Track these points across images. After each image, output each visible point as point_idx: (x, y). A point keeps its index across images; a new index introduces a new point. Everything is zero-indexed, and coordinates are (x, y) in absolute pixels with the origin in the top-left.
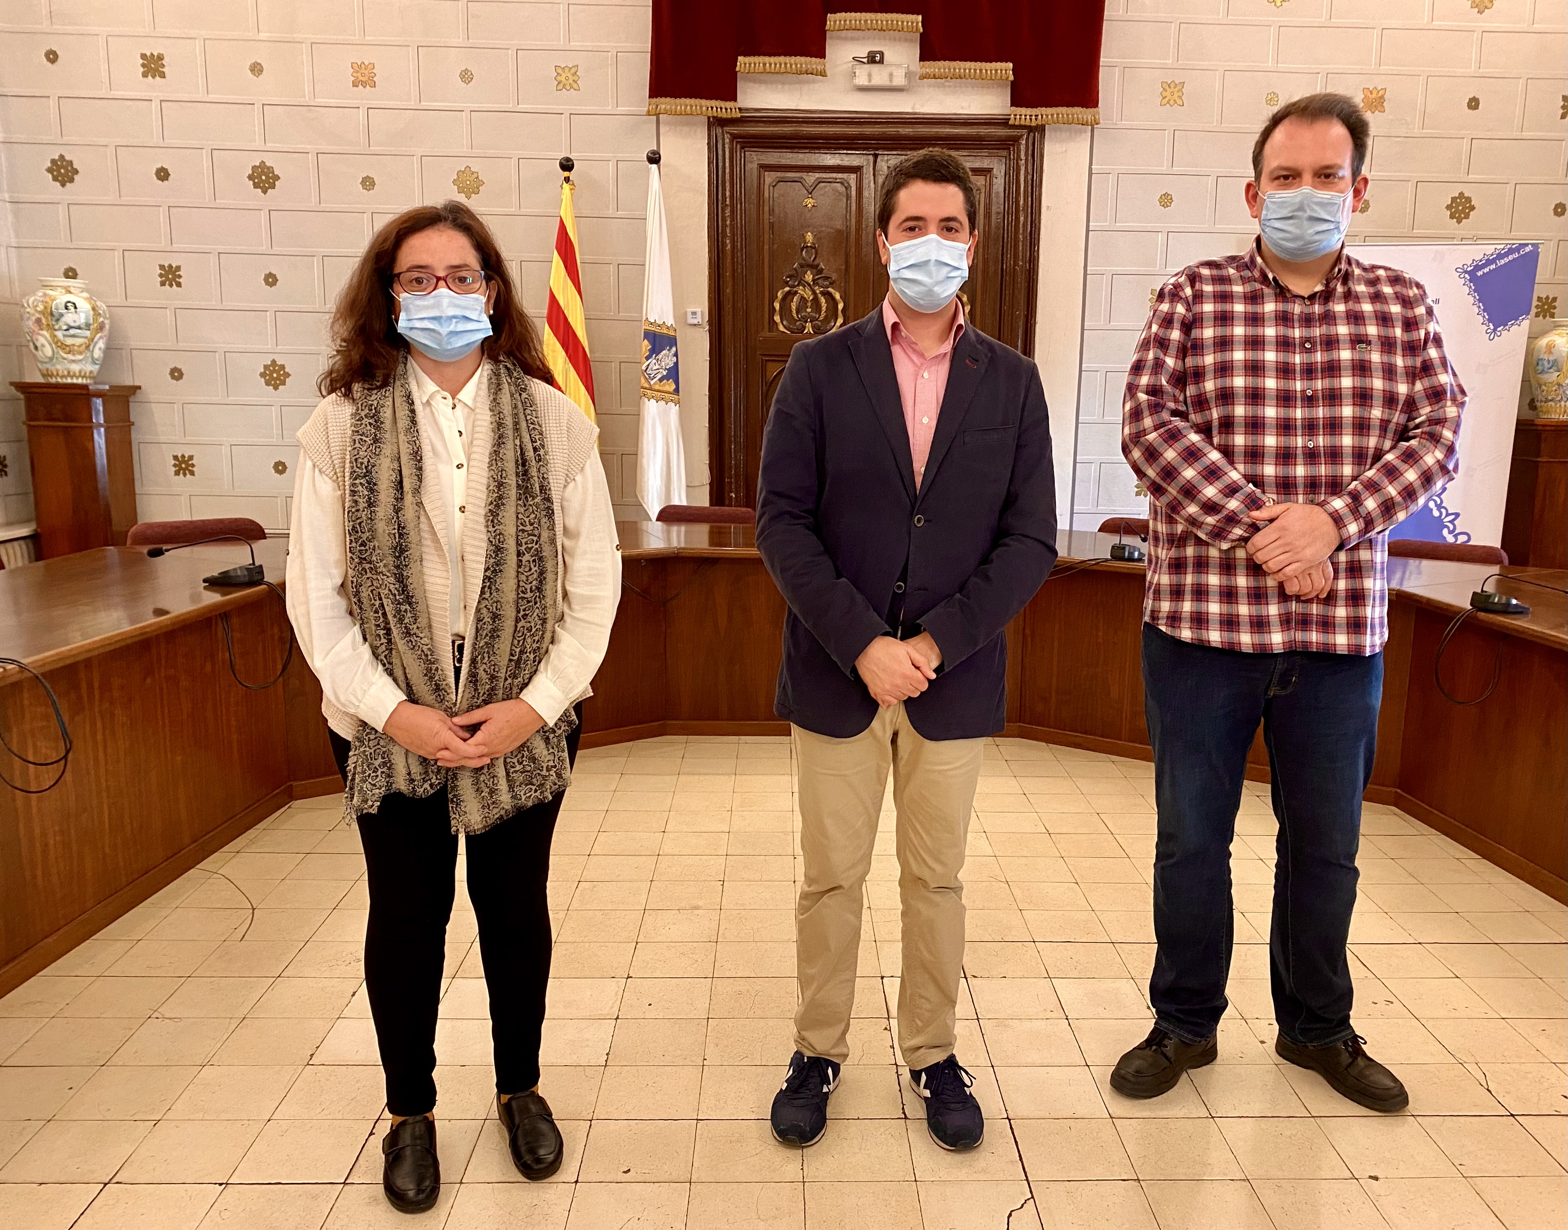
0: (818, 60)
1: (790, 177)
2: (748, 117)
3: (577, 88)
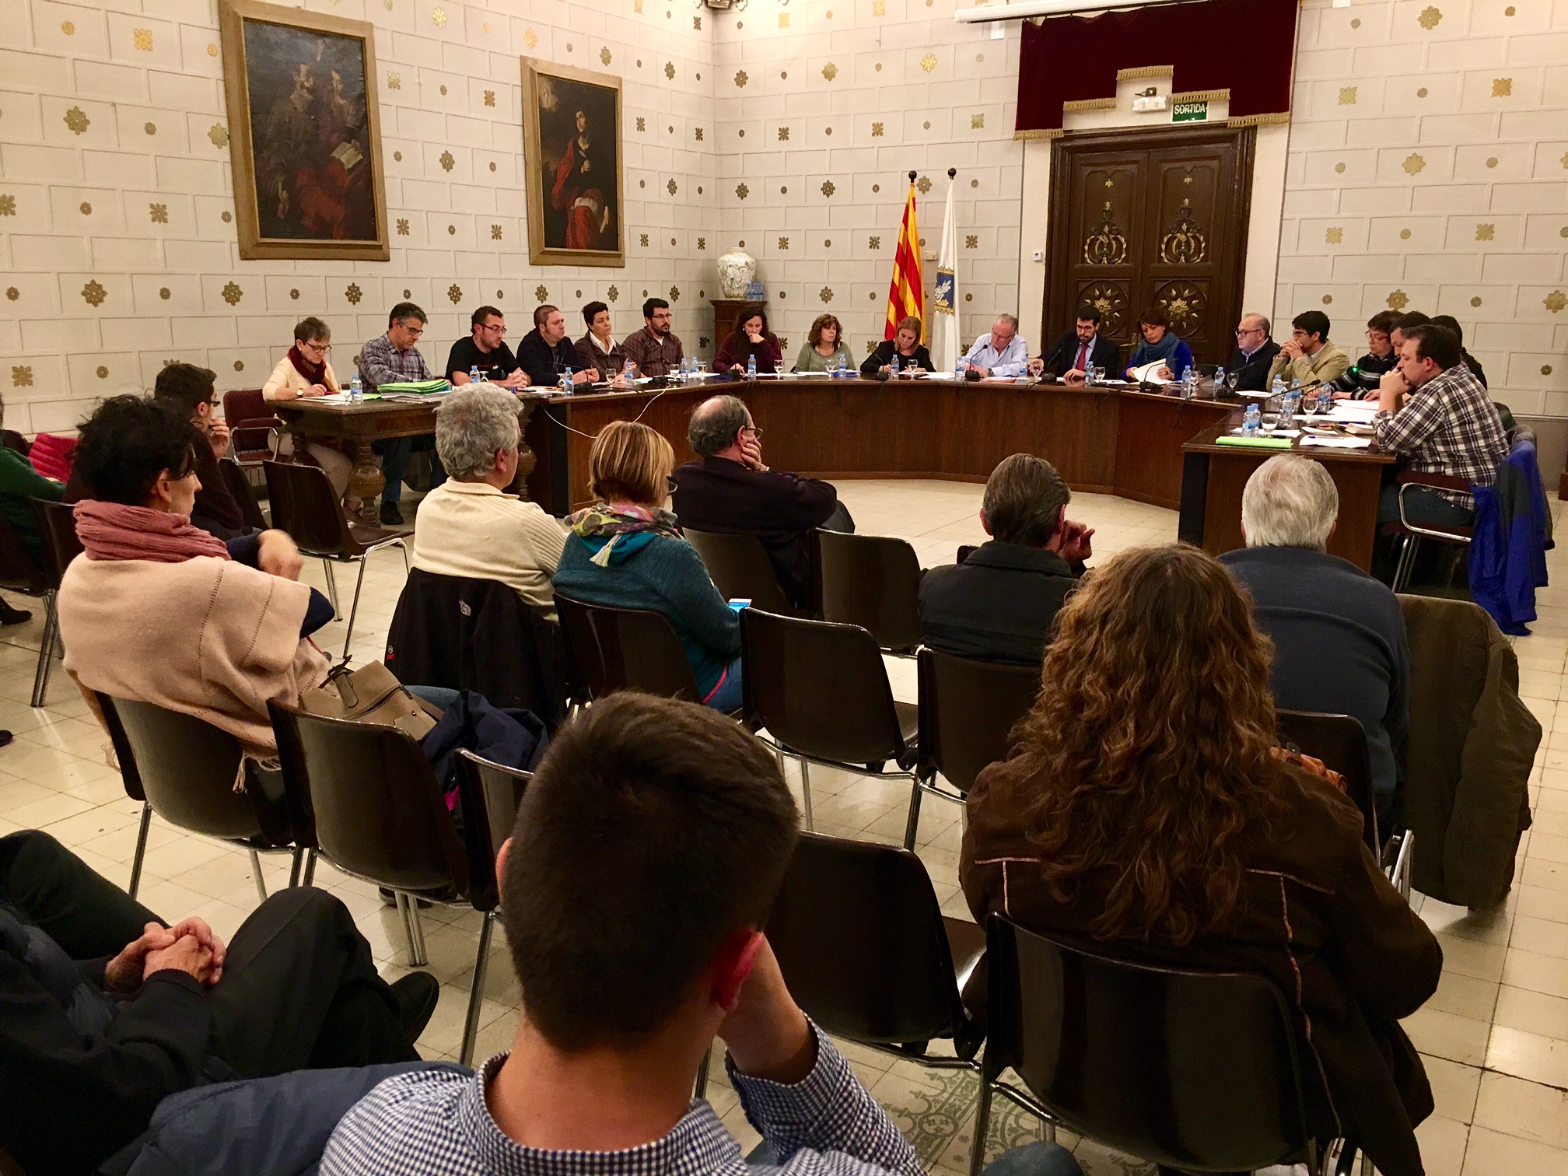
0: (1110, 99)
1: (1099, 169)
2: (1070, 136)
3: (982, 127)
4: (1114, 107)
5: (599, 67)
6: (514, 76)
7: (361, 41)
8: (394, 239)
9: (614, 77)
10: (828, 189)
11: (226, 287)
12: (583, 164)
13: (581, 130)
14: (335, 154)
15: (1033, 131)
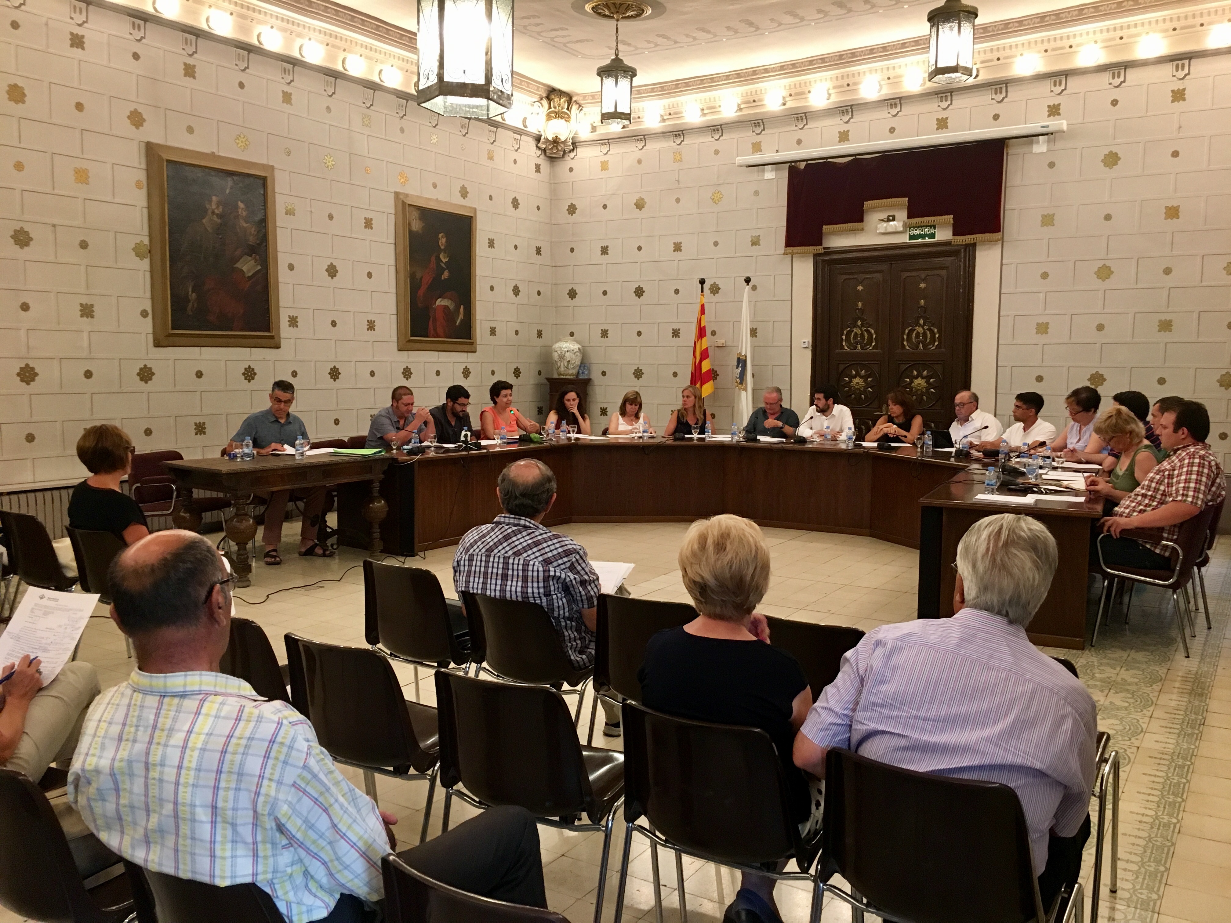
0: (859, 224)
1: (852, 277)
2: (828, 252)
3: (759, 245)
4: (863, 229)
5: (458, 200)
6: (389, 205)
7: (264, 179)
8: (285, 330)
9: (470, 207)
10: (639, 292)
11: (141, 369)
12: (443, 274)
13: (442, 247)
14: (238, 265)
15: (799, 248)
